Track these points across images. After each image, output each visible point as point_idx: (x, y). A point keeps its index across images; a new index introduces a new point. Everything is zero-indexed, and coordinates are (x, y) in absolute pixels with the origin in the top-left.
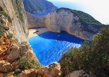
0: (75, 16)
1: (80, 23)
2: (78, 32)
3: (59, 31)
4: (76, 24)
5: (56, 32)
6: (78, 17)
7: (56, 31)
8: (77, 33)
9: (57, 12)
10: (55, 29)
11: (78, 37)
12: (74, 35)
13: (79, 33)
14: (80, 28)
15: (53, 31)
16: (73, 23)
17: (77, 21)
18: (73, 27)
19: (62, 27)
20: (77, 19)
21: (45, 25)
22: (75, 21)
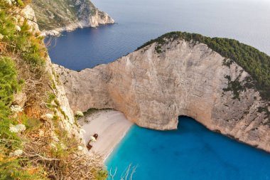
1: (257, 94)
2: (251, 126)
3: (173, 125)
4: (237, 96)
5: (164, 128)
6: (240, 68)
7: (163, 124)
8: (244, 129)
9: (158, 50)
10: (159, 117)
11: (253, 143)
12: (232, 133)
13: (253, 130)
14: (260, 110)
15: (152, 126)
16: (225, 90)
17: (239, 83)
18: (227, 108)
19: (181, 107)
20: (240, 76)
21: (111, 100)
22: (229, 84)
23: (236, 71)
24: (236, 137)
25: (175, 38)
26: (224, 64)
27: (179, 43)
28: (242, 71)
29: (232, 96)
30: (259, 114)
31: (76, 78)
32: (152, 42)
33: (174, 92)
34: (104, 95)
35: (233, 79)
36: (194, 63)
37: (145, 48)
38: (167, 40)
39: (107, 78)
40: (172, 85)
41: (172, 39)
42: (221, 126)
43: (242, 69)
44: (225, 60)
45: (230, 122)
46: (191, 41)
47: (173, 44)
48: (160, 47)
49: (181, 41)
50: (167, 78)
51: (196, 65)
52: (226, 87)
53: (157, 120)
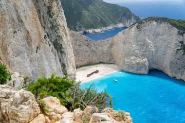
0: (182, 34)
3: (144, 71)
5: (138, 72)
7: (137, 70)
9: (138, 27)
15: (131, 71)
16: (178, 50)
18: (179, 61)
21: (112, 58)
22: (181, 46)
26: (179, 34)
27: (151, 22)
29: (183, 53)
31: (94, 44)
38: (144, 21)
39: (112, 45)
40: (145, 47)
42: (176, 73)
45: (181, 70)
47: (147, 23)
48: (139, 25)
49: (152, 22)
50: (142, 43)
51: (161, 35)
52: (179, 48)
53: (134, 67)
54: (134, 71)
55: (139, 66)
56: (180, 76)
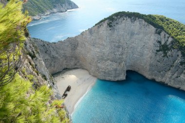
0: (159, 33)
1: (179, 53)
2: (176, 75)
3: (123, 77)
4: (165, 55)
5: (117, 79)
6: (167, 35)
7: (115, 77)
8: (171, 77)
9: (110, 25)
10: (113, 72)
11: (177, 86)
12: (163, 80)
13: (177, 77)
15: (108, 78)
16: (157, 51)
17: (167, 46)
18: (159, 63)
19: (128, 64)
20: (167, 40)
21: (78, 62)
22: (160, 46)
23: (165, 38)
24: (166, 83)
25: (121, 16)
26: (156, 33)
27: (124, 20)
28: (168, 37)
29: (163, 55)
30: (181, 67)
31: (53, 48)
32: (105, 19)
33: (122, 54)
34: (73, 58)
35: (163, 43)
36: (136, 33)
37: (100, 24)
38: (115, 18)
39: (75, 46)
40: (121, 49)
41: (119, 17)
42: (155, 76)
43: (168, 36)
44: (157, 30)
45: (161, 73)
46: (133, 17)
47: (120, 20)
48: (111, 23)
49: (125, 18)
50: (117, 44)
51: (137, 34)
52: (158, 49)
53: (111, 74)
54: (112, 79)
55: (118, 72)
56: (160, 78)
